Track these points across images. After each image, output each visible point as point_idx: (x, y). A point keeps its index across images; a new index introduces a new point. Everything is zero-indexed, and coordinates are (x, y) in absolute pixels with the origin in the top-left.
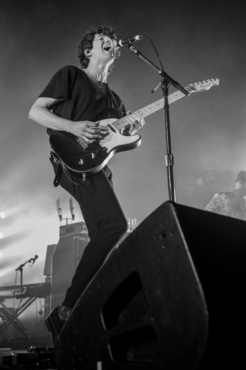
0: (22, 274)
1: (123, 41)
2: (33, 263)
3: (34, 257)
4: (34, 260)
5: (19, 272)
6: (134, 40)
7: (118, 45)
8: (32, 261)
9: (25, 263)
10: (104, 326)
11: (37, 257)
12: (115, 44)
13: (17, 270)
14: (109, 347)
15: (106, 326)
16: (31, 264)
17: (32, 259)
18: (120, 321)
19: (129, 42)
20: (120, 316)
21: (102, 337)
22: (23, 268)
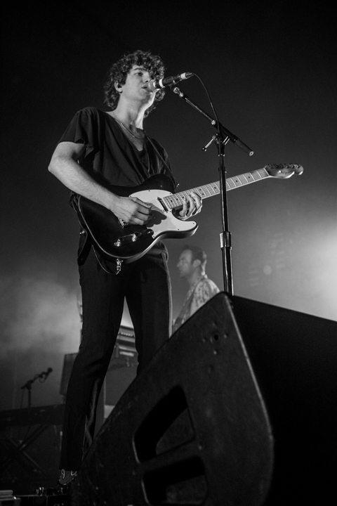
0: (30, 392)
1: (165, 81)
2: (46, 378)
3: (46, 371)
4: (47, 374)
5: (26, 390)
6: (179, 79)
7: (158, 86)
8: (44, 376)
9: (35, 379)
10: (137, 458)
11: (50, 370)
12: (154, 84)
13: (23, 388)
14: (143, 485)
15: (139, 458)
16: (42, 380)
17: (44, 373)
18: (158, 452)
19: (172, 82)
20: (158, 445)
21: (134, 473)
22: (33, 385)
